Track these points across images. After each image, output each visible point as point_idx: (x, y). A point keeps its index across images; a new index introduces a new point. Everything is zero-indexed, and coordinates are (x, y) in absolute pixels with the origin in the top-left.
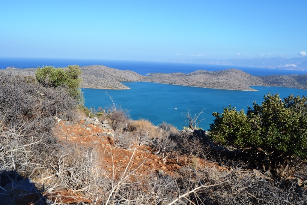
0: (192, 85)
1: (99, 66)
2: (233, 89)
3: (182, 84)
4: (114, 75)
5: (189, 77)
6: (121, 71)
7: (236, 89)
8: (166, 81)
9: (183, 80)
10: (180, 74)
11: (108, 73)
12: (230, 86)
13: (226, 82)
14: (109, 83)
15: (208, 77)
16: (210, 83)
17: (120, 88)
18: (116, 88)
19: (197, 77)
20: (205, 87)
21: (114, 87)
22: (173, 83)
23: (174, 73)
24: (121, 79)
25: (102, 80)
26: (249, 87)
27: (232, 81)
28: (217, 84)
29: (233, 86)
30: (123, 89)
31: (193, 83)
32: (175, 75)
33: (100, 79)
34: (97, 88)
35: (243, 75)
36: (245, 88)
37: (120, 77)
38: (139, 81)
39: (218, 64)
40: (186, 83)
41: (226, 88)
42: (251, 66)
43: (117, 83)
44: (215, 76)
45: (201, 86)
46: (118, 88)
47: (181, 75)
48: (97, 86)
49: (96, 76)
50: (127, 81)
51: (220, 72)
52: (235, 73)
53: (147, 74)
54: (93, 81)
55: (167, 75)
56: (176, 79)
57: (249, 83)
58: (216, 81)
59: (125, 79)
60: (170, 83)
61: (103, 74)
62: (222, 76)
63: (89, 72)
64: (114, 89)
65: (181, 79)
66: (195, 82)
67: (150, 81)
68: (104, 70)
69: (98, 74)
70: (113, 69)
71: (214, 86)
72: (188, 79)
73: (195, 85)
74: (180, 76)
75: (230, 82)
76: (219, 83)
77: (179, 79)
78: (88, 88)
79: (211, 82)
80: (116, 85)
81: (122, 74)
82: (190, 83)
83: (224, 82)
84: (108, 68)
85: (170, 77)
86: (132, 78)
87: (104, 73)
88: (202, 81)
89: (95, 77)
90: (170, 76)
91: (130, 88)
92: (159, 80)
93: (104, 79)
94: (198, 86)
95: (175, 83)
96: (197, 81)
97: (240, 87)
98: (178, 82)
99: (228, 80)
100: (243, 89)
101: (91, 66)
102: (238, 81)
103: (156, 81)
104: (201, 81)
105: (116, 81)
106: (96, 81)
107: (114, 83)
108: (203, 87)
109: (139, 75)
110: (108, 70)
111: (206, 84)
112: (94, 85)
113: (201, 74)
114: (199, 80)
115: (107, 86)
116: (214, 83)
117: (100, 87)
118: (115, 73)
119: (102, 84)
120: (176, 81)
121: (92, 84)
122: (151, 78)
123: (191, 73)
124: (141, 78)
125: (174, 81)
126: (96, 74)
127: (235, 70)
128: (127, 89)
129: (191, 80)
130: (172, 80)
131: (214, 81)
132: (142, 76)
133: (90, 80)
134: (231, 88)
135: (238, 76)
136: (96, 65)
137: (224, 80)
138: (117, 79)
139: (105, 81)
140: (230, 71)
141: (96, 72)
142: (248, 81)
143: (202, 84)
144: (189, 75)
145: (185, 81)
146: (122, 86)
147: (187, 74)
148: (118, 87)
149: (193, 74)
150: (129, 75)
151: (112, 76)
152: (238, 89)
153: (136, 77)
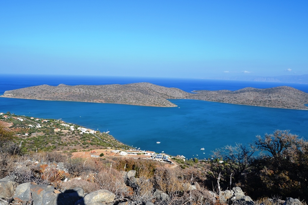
0: (241, 103)
1: (145, 83)
2: (286, 108)
3: (230, 102)
4: (160, 92)
5: (238, 95)
6: (167, 88)
7: (290, 108)
8: (213, 99)
9: (231, 98)
10: (227, 91)
11: (154, 90)
12: (283, 104)
13: (279, 100)
14: (156, 100)
15: (258, 94)
16: (260, 101)
17: (167, 105)
18: (163, 105)
19: (246, 95)
20: (256, 105)
21: (161, 105)
22: (221, 101)
23: (220, 91)
24: (167, 97)
25: (149, 97)
26: (305, 105)
27: (285, 99)
28: (269, 102)
29: (287, 104)
30: (170, 106)
31: (242, 101)
32: (221, 92)
33: (147, 96)
34: (144, 105)
35: (296, 93)
36: (300, 106)
37: (166, 95)
38: (185, 98)
39: (264, 81)
40: (235, 101)
41: (278, 106)
42: (301, 82)
43: (164, 100)
44: (266, 93)
45: (251, 104)
46: (165, 106)
47: (228, 93)
48: (145, 104)
49: (142, 93)
50: (173, 98)
51: (270, 90)
52: (287, 91)
53: (192, 92)
54: (141, 98)
55: (213, 93)
56: (224, 97)
57: (303, 101)
58: (267, 99)
59: (171, 96)
60: (217, 101)
61: (149, 92)
62: (273, 94)
63: (136, 89)
64: (161, 106)
65: (229, 97)
66: (244, 100)
67: (196, 98)
68: (150, 87)
69: (145, 91)
70: (159, 87)
71: (265, 104)
72: (236, 96)
73: (245, 103)
74: (226, 93)
75: (283, 100)
76: (270, 101)
77: (227, 97)
78: (136, 105)
79: (262, 100)
80: (163, 103)
81: (168, 92)
82: (239, 101)
83: (277, 100)
84: (154, 85)
85: (217, 95)
86: (178, 95)
87: (150, 90)
88: (252, 98)
89: (142, 95)
90: (217, 93)
91: (177, 106)
92: (205, 97)
93: (151, 96)
94: (247, 104)
95: (222, 100)
96: (247, 98)
97: (294, 105)
98: (226, 100)
99: (281, 98)
100: (298, 107)
101: (137, 83)
102: (291, 99)
103: (203, 98)
104: (250, 99)
105: (163, 99)
106: (143, 98)
107: (161, 101)
108: (253, 105)
109: (185, 93)
110: (154, 87)
111: (256, 102)
112: (141, 102)
113: (251, 92)
114: (248, 98)
115: (154, 104)
116: (265, 101)
117: (147, 104)
118: (161, 90)
119: (149, 101)
120: (223, 99)
121: (139, 101)
122: (197, 96)
123: (238, 91)
124: (187, 95)
125: (222, 99)
126: (142, 91)
127: (286, 87)
128: (174, 106)
129: (239, 98)
130: (219, 97)
131: (265, 99)
132: (188, 93)
133: (138, 97)
134: (285, 106)
135: (291, 94)
136: (142, 83)
137: (276, 98)
138: (163, 96)
139: (152, 98)
140: (281, 88)
141: (142, 89)
142: (302, 99)
143: (252, 102)
144: (237, 93)
145: (234, 99)
146: (169, 103)
147: (234, 92)
148: (165, 104)
149: (241, 92)
150: (175, 93)
151: (158, 94)
152: (292, 108)
153: (182, 95)
